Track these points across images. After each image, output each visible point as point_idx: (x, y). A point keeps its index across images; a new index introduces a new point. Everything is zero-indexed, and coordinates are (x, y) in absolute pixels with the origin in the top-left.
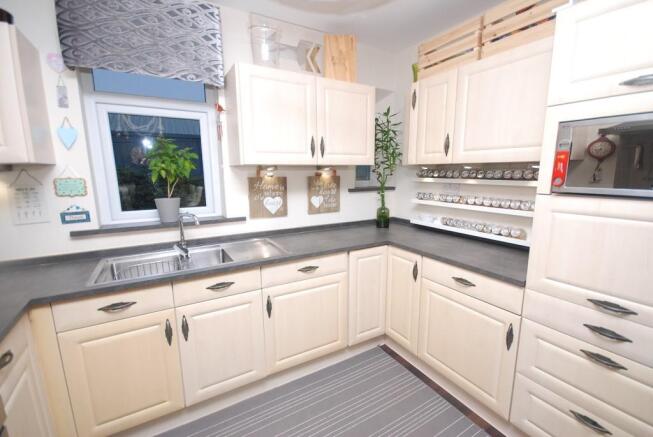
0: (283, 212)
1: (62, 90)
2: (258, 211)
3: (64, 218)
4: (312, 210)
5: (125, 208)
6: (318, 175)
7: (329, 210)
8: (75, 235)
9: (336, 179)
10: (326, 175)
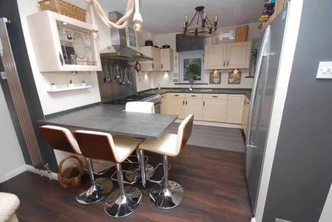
0: (219, 83)
1: (176, 57)
2: (212, 82)
3: (174, 81)
4: (229, 83)
5: (184, 80)
6: (233, 72)
7: (236, 83)
8: (175, 84)
9: (240, 73)
10: (236, 72)
